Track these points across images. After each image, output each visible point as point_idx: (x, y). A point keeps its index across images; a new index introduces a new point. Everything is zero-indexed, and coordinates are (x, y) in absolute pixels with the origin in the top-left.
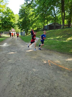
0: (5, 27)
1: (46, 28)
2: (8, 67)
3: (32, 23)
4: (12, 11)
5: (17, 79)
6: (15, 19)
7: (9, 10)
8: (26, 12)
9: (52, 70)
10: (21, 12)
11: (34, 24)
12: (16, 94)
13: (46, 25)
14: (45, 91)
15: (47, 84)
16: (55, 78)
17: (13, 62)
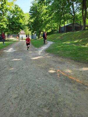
0: (12, 28)
1: (63, 30)
2: (7, 76)
3: (45, 24)
4: (21, 9)
5: (15, 90)
6: (24, 19)
7: (18, 7)
8: (38, 10)
9: (60, 81)
10: (32, 10)
11: (48, 25)
12: (10, 108)
13: (63, 25)
14: (45, 106)
15: (49, 98)
16: (60, 92)
17: (15, 71)
